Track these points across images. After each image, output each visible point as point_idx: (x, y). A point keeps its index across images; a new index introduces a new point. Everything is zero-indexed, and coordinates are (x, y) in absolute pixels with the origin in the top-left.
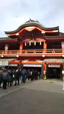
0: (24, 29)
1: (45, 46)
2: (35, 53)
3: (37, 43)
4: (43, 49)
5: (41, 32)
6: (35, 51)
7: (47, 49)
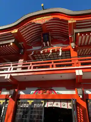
6: (53, 63)
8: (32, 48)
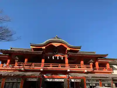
0: (50, 44)
1: (67, 61)
2: (60, 67)
3: (59, 57)
4: (65, 64)
5: (66, 48)
6: (60, 65)
7: (69, 64)
8: (48, 53)
